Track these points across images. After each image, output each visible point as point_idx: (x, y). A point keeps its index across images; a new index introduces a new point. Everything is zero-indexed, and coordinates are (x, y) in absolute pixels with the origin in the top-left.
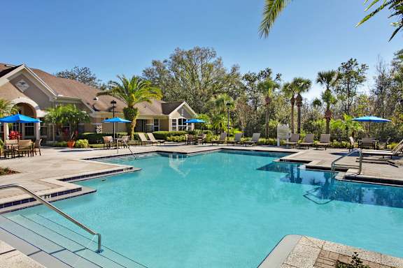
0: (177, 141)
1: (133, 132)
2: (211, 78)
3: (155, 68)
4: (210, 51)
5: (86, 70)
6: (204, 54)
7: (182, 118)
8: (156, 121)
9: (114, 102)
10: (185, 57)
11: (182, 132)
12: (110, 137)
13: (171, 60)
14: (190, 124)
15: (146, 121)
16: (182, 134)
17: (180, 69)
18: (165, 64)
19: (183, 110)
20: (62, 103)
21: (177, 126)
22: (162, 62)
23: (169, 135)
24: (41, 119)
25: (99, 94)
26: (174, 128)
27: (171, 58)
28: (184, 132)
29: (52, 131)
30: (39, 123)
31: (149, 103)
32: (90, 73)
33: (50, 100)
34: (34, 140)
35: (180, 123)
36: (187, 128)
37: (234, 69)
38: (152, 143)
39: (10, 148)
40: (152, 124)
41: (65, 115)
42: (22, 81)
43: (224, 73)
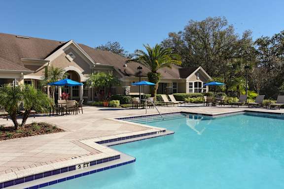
0: (194, 102)
1: (156, 94)
2: (222, 45)
3: (171, 38)
4: (222, 20)
5: (116, 44)
6: (215, 23)
7: (198, 81)
8: (175, 84)
9: (140, 68)
10: (198, 27)
11: (198, 94)
12: (138, 98)
13: (185, 31)
14: (205, 87)
15: (166, 84)
16: (198, 96)
17: (193, 39)
18: (180, 34)
19: (198, 74)
20: (99, 70)
21: (193, 88)
22: (177, 33)
23: (187, 97)
24: (83, 83)
25: (127, 62)
26: (191, 91)
27: (185, 29)
28: (200, 94)
29: (91, 93)
30: (82, 86)
31: (168, 69)
32: (119, 47)
33: (90, 68)
34: (78, 100)
35: (196, 86)
36: (202, 91)
37: (246, 35)
38: (174, 104)
39: (60, 106)
40: (171, 87)
41: (101, 79)
42: (71, 53)
43: (235, 39)
